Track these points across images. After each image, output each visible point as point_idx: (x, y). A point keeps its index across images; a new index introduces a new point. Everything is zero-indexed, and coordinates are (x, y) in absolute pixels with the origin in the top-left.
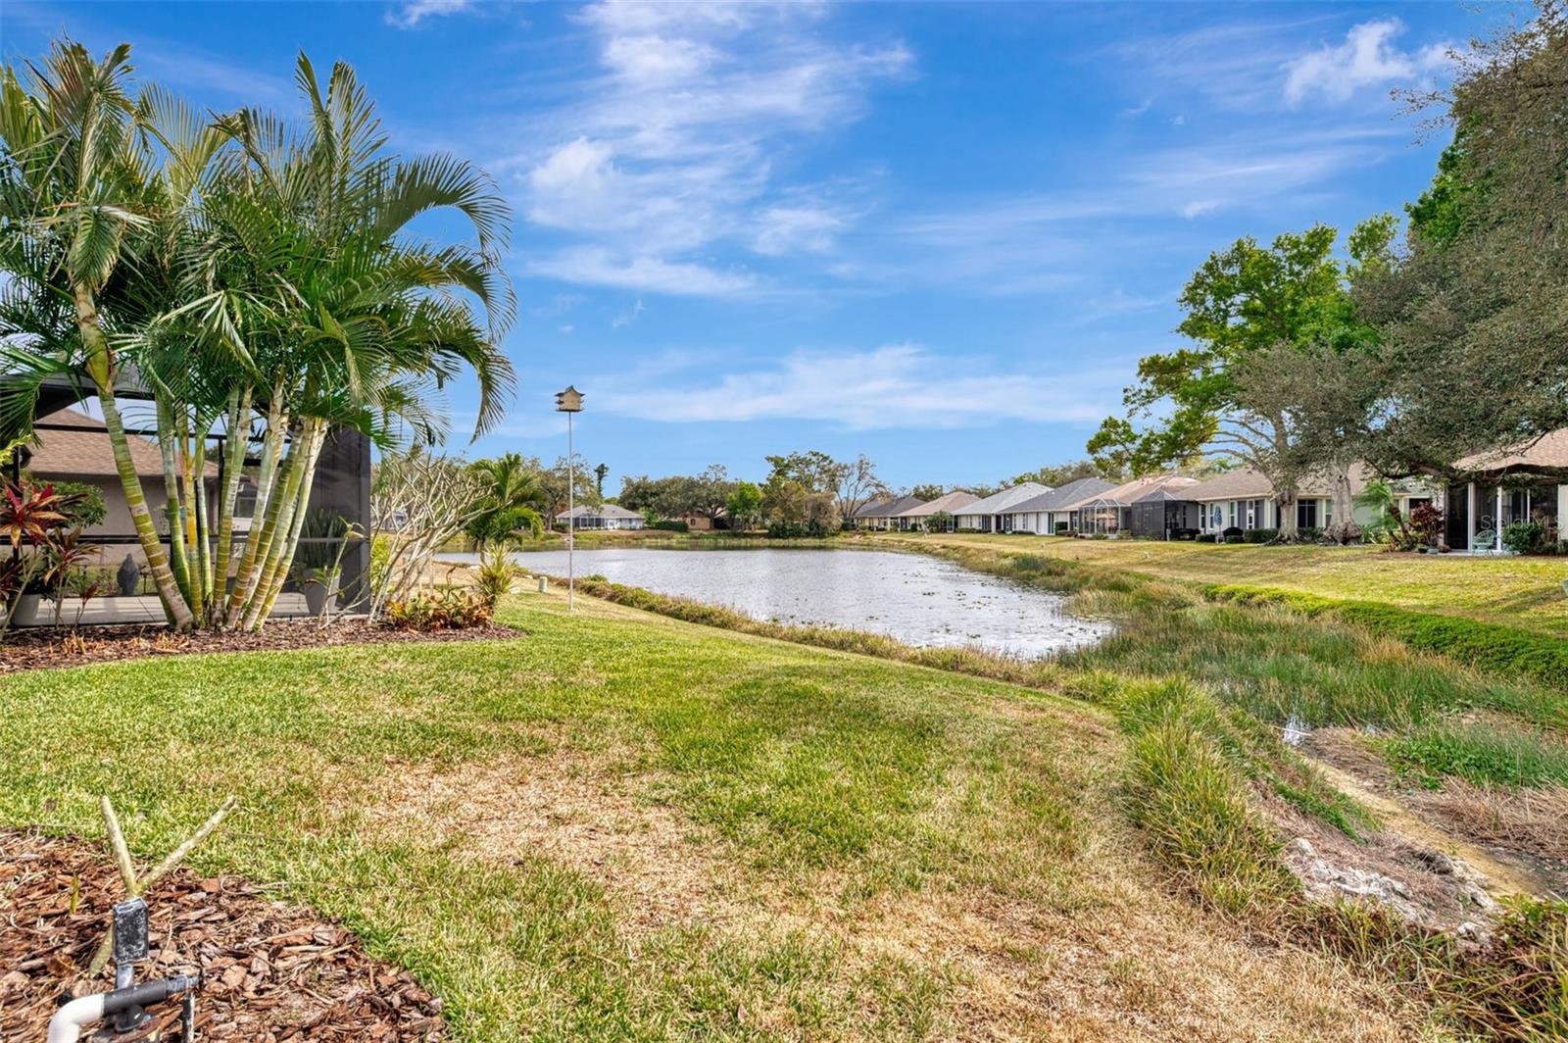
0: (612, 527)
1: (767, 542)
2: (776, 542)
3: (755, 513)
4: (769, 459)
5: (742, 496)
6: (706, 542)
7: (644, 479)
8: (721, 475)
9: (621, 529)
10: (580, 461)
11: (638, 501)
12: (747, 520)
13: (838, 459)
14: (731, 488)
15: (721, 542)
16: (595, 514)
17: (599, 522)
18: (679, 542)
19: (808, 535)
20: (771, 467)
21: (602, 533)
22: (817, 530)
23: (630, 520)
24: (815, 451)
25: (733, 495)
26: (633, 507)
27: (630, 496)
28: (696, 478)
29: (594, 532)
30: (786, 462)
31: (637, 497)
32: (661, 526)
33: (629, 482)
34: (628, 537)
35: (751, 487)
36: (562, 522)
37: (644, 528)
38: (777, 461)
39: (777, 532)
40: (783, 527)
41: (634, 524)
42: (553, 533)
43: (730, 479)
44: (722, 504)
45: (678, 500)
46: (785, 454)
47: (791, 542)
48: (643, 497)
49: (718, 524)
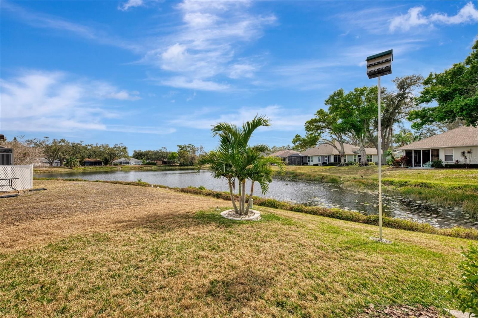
0: (133, 164)
1: (179, 167)
2: (182, 167)
3: (176, 160)
4: (178, 146)
5: (172, 155)
6: (163, 168)
7: (140, 151)
8: (165, 150)
9: (135, 165)
10: (122, 145)
11: (139, 157)
12: (174, 162)
13: (196, 146)
14: (169, 153)
15: (167, 168)
16: (128, 161)
17: (128, 163)
18: (154, 168)
19: (190, 165)
20: (178, 148)
21: (130, 166)
22: (192, 164)
23: (138, 162)
24: (190, 144)
25: (170, 155)
26: (137, 158)
27: (136, 155)
28: (158, 150)
29: (127, 166)
30: (183, 147)
31: (138, 156)
32: (147, 164)
33: (135, 152)
34: (139, 167)
35: (175, 153)
36: (116, 163)
37: (142, 165)
38: (180, 147)
39: (182, 165)
40: (184, 163)
41: (139, 163)
42: (113, 166)
43: (168, 151)
44: (166, 158)
45: (153, 156)
46: (182, 144)
47: (186, 167)
48: (140, 156)
49: (165, 163)
